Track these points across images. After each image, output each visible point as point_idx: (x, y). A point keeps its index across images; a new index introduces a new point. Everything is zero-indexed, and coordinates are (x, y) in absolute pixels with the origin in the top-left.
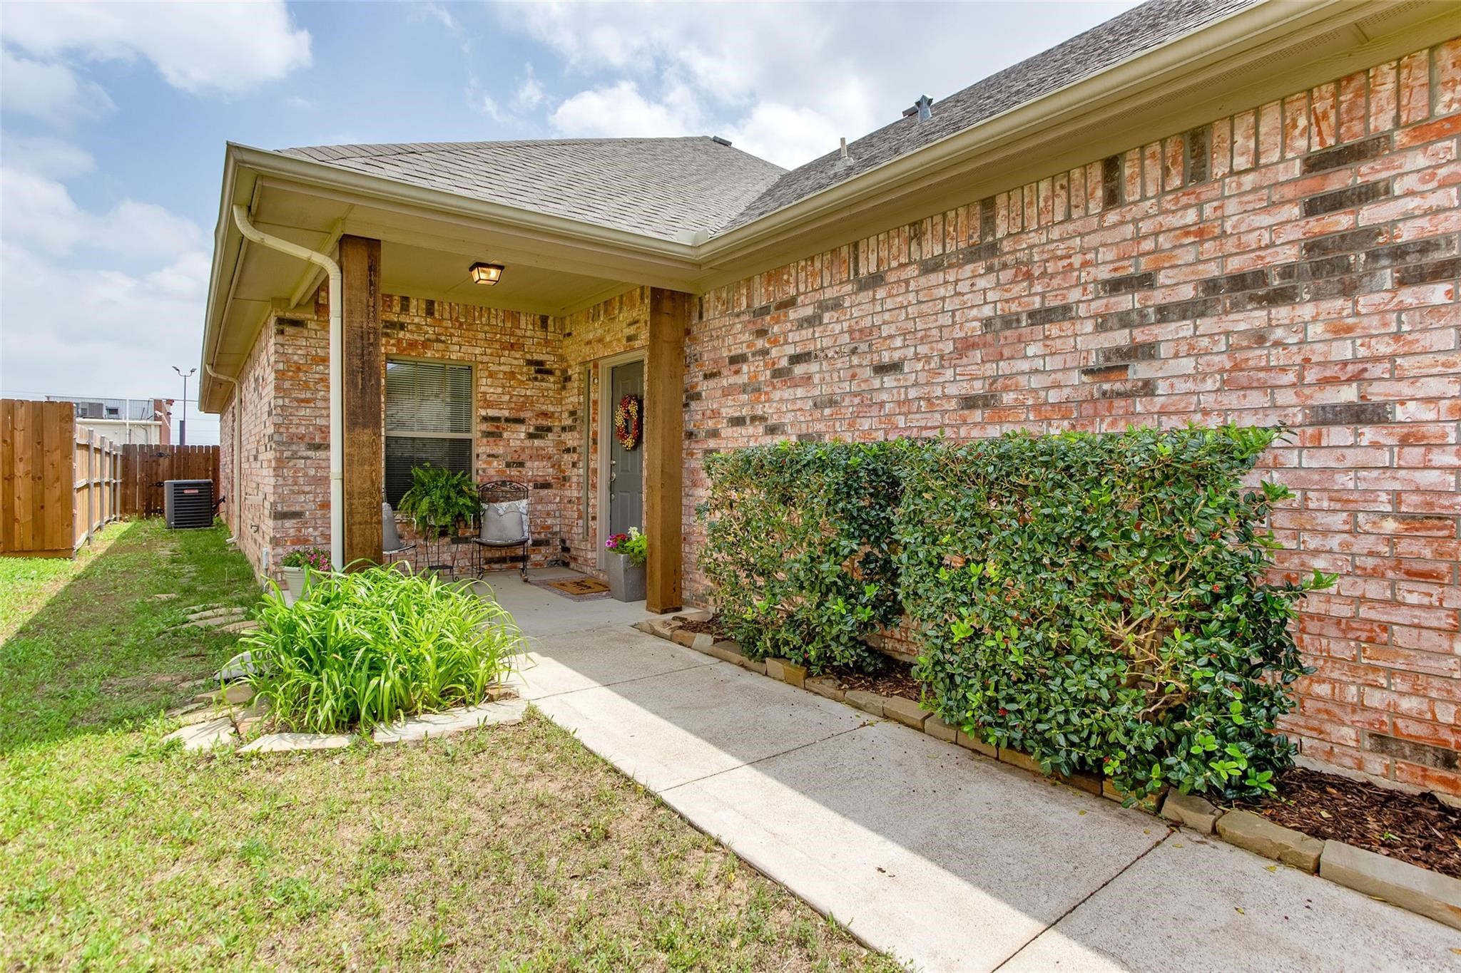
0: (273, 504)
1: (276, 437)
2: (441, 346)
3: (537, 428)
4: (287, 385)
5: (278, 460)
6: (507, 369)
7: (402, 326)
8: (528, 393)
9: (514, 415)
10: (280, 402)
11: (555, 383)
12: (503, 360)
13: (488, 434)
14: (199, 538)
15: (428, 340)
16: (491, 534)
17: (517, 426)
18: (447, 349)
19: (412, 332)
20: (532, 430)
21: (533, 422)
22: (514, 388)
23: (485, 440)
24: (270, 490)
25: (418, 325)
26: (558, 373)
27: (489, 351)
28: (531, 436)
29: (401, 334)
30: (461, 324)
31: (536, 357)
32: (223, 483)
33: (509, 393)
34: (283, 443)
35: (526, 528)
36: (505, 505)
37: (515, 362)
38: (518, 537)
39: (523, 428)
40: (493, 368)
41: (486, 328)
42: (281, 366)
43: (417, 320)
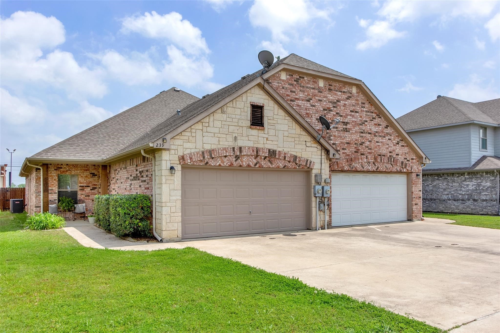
0: (35, 205)
1: (36, 192)
2: (70, 171)
3: (93, 188)
4: (38, 181)
5: (36, 196)
6: (85, 175)
7: (61, 168)
8: (91, 180)
9: (87, 185)
10: (36, 185)
11: (97, 178)
12: (84, 173)
13: (81, 190)
14: (20, 215)
15: (67, 170)
16: (77, 211)
17: (88, 188)
18: (71, 172)
19: (63, 169)
20: (91, 188)
21: (92, 186)
22: (87, 179)
23: (80, 191)
24: (35, 202)
25: (65, 167)
26: (98, 175)
27: (81, 172)
28: (91, 190)
29: (61, 170)
30: (74, 166)
31: (92, 172)
32: (26, 200)
33: (86, 180)
34: (37, 193)
35: (85, 209)
36: (80, 205)
37: (87, 174)
38: (83, 211)
39: (89, 188)
40: (82, 175)
41: (80, 167)
42: (36, 178)
43: (64, 166)
